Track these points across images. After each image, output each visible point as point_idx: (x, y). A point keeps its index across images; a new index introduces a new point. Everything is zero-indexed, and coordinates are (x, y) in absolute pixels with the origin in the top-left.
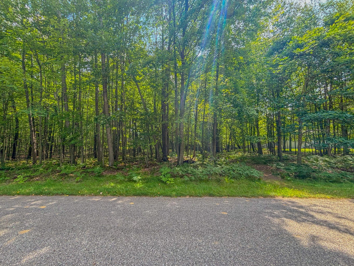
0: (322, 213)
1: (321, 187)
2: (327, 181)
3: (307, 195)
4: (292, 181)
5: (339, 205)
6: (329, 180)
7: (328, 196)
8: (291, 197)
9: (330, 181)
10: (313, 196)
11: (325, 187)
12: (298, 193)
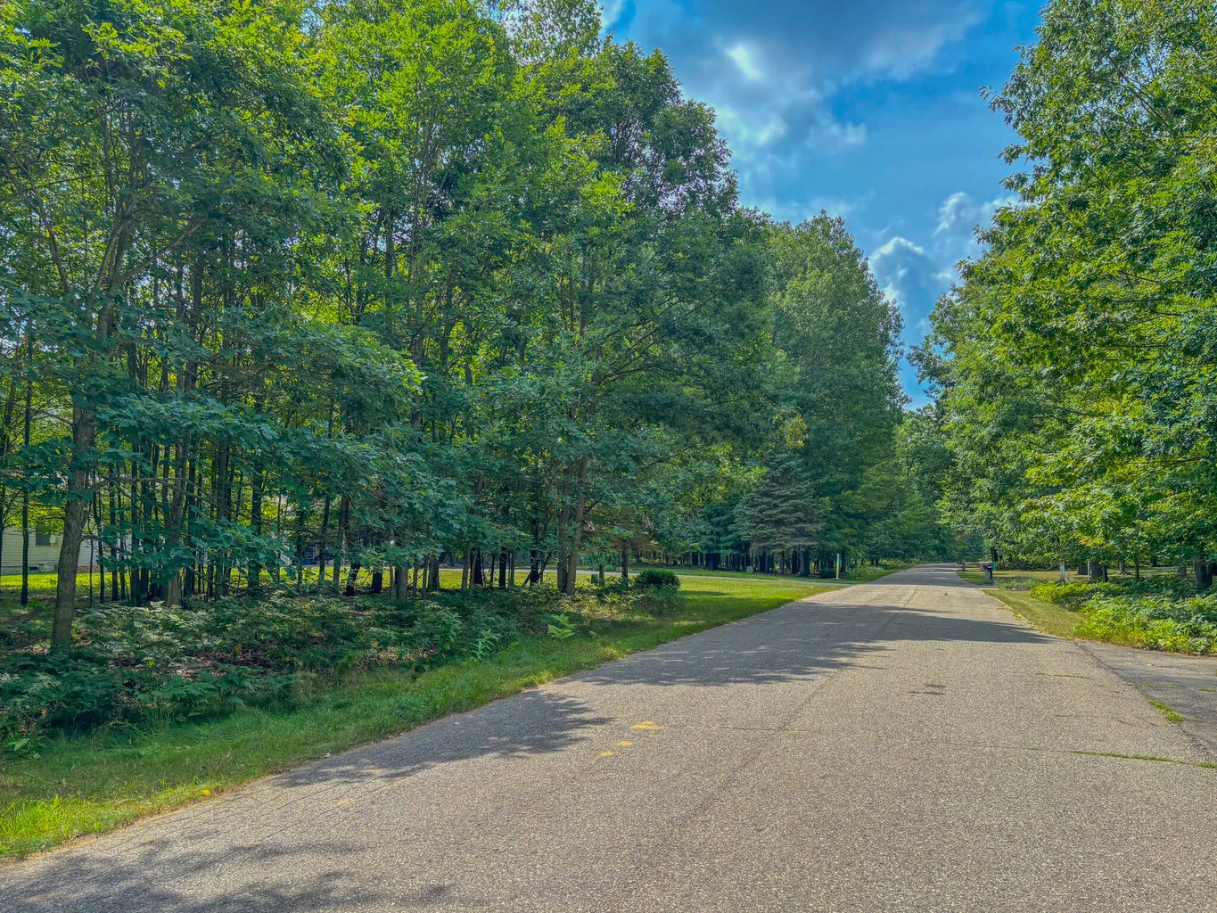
0: (204, 865)
1: (163, 755)
2: (181, 718)
3: (123, 811)
4: (36, 756)
5: (246, 815)
6: (188, 712)
7: (205, 788)
8: (58, 842)
9: (194, 719)
10: (147, 804)
11: (178, 750)
12: (86, 811)
